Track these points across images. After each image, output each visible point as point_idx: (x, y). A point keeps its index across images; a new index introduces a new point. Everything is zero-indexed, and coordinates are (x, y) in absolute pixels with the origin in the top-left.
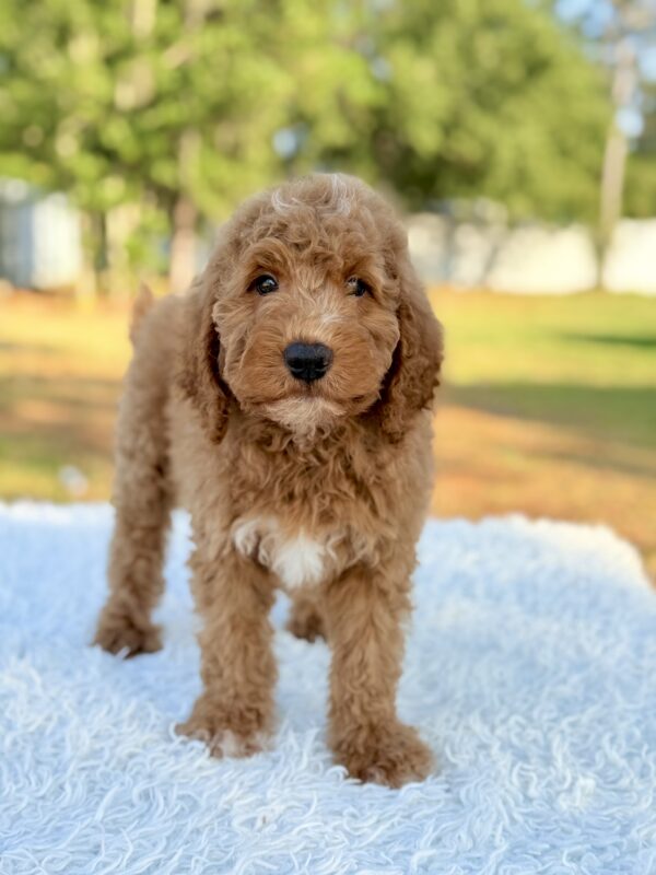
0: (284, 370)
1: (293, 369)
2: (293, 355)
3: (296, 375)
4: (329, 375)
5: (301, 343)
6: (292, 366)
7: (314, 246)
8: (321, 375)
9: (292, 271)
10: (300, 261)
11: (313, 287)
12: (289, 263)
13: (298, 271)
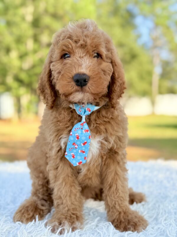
0: (73, 83)
1: (76, 83)
2: (76, 78)
3: (78, 85)
4: (89, 84)
5: (79, 74)
6: (76, 82)
7: (81, 42)
8: (85, 85)
9: (75, 51)
10: (77, 47)
11: (82, 56)
12: (74, 48)
13: (77, 51)
